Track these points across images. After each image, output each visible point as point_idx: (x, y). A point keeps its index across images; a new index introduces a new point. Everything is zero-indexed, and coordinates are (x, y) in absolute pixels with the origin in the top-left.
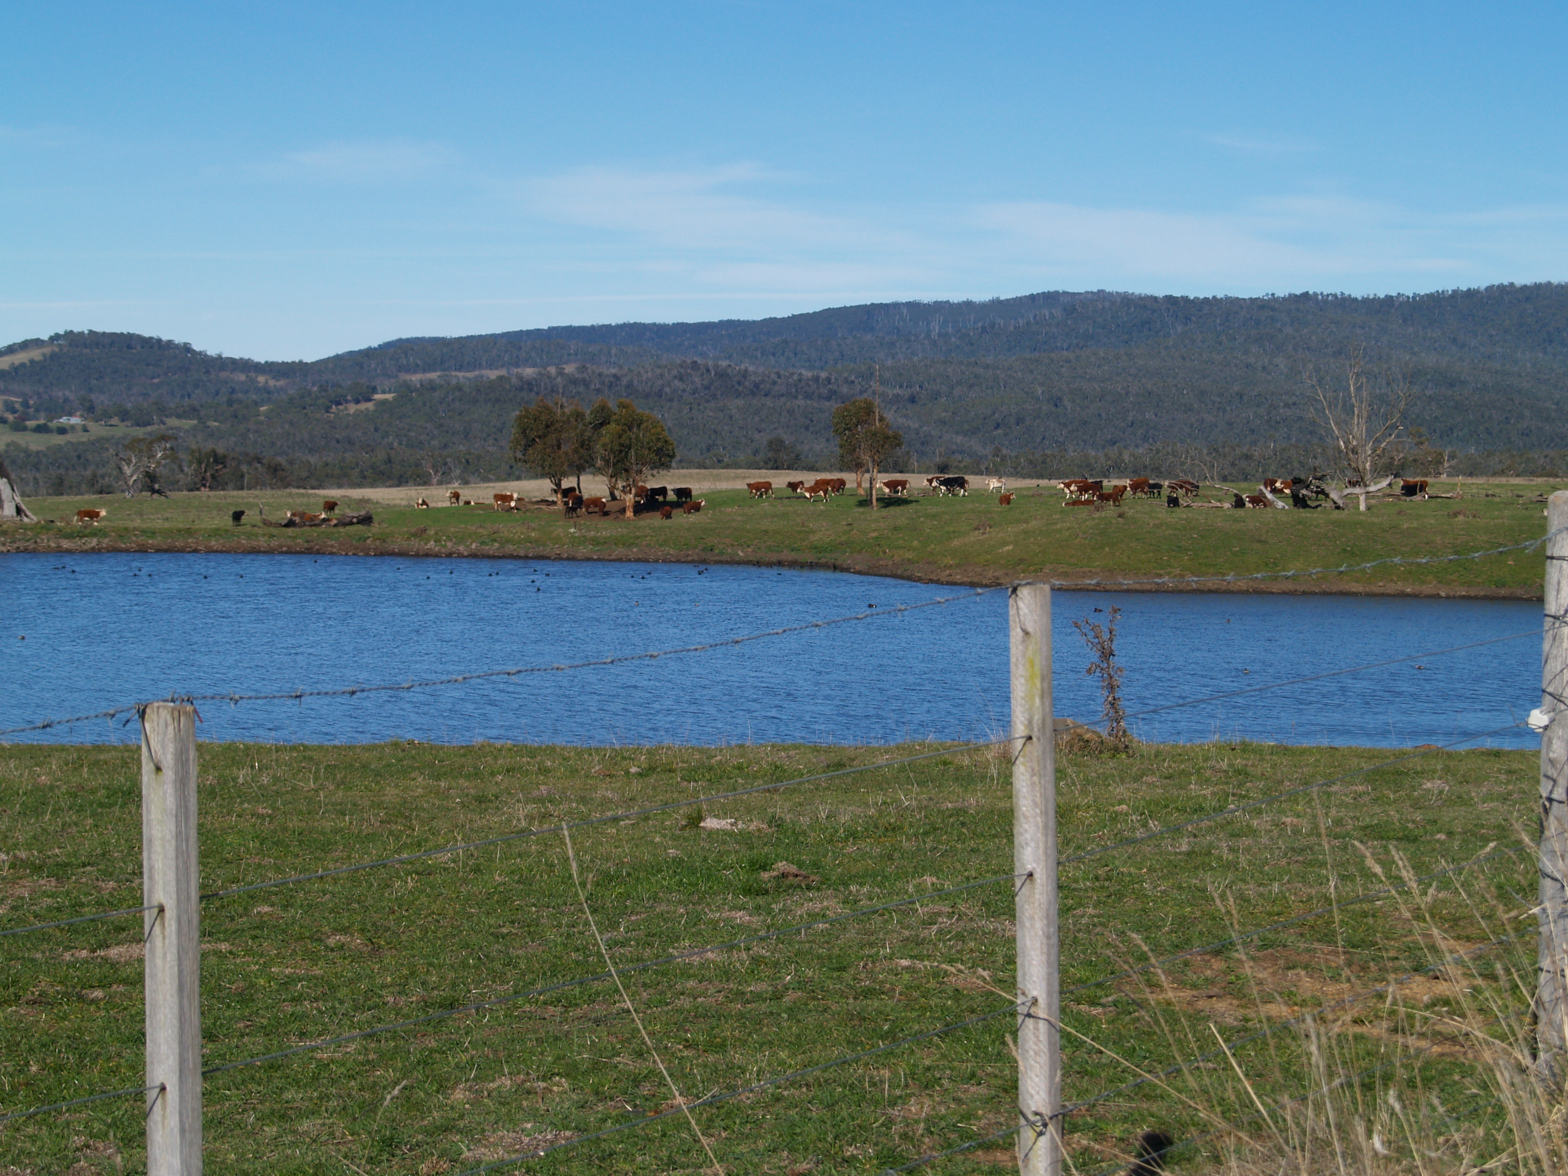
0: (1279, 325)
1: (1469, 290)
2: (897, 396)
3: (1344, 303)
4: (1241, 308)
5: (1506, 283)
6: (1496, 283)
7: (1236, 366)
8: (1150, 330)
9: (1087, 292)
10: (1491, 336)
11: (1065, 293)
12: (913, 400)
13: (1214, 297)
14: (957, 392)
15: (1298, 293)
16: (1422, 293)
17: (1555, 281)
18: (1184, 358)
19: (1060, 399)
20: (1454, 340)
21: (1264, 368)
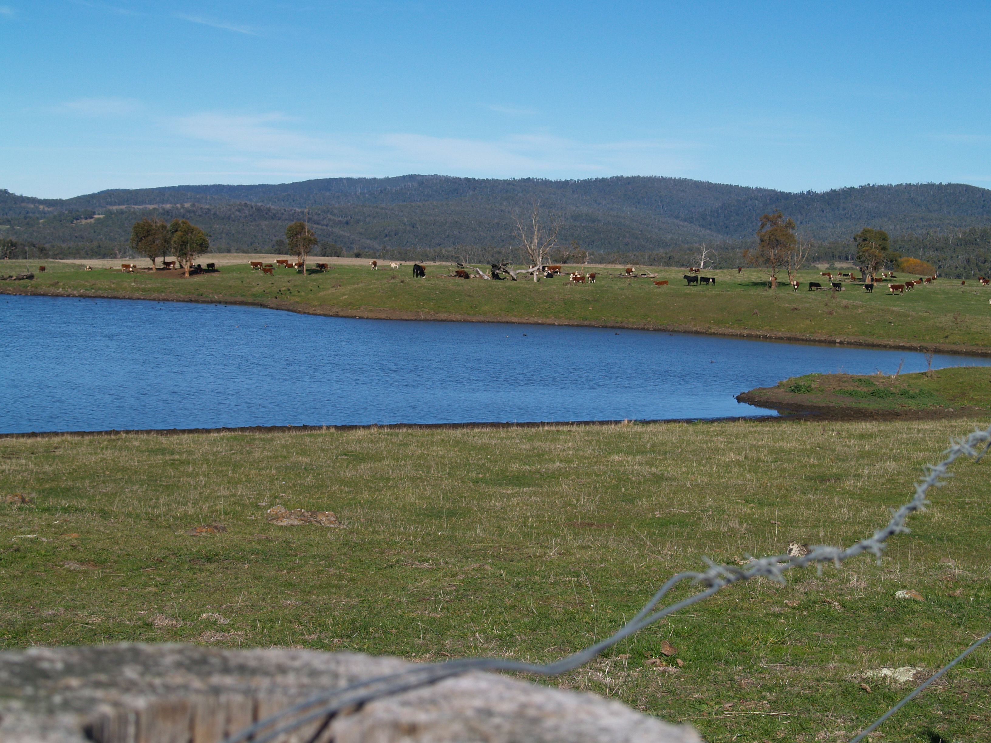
0: (516, 192)
1: (603, 178)
2: (340, 221)
3: (546, 183)
4: (499, 184)
5: (619, 176)
7: (496, 210)
8: (457, 193)
9: (429, 175)
10: (612, 200)
11: (419, 175)
12: (347, 223)
13: (487, 179)
14: (367, 220)
15: (525, 178)
16: (581, 179)
17: (641, 175)
18: (472, 207)
19: (415, 224)
20: (596, 201)
21: (509, 212)
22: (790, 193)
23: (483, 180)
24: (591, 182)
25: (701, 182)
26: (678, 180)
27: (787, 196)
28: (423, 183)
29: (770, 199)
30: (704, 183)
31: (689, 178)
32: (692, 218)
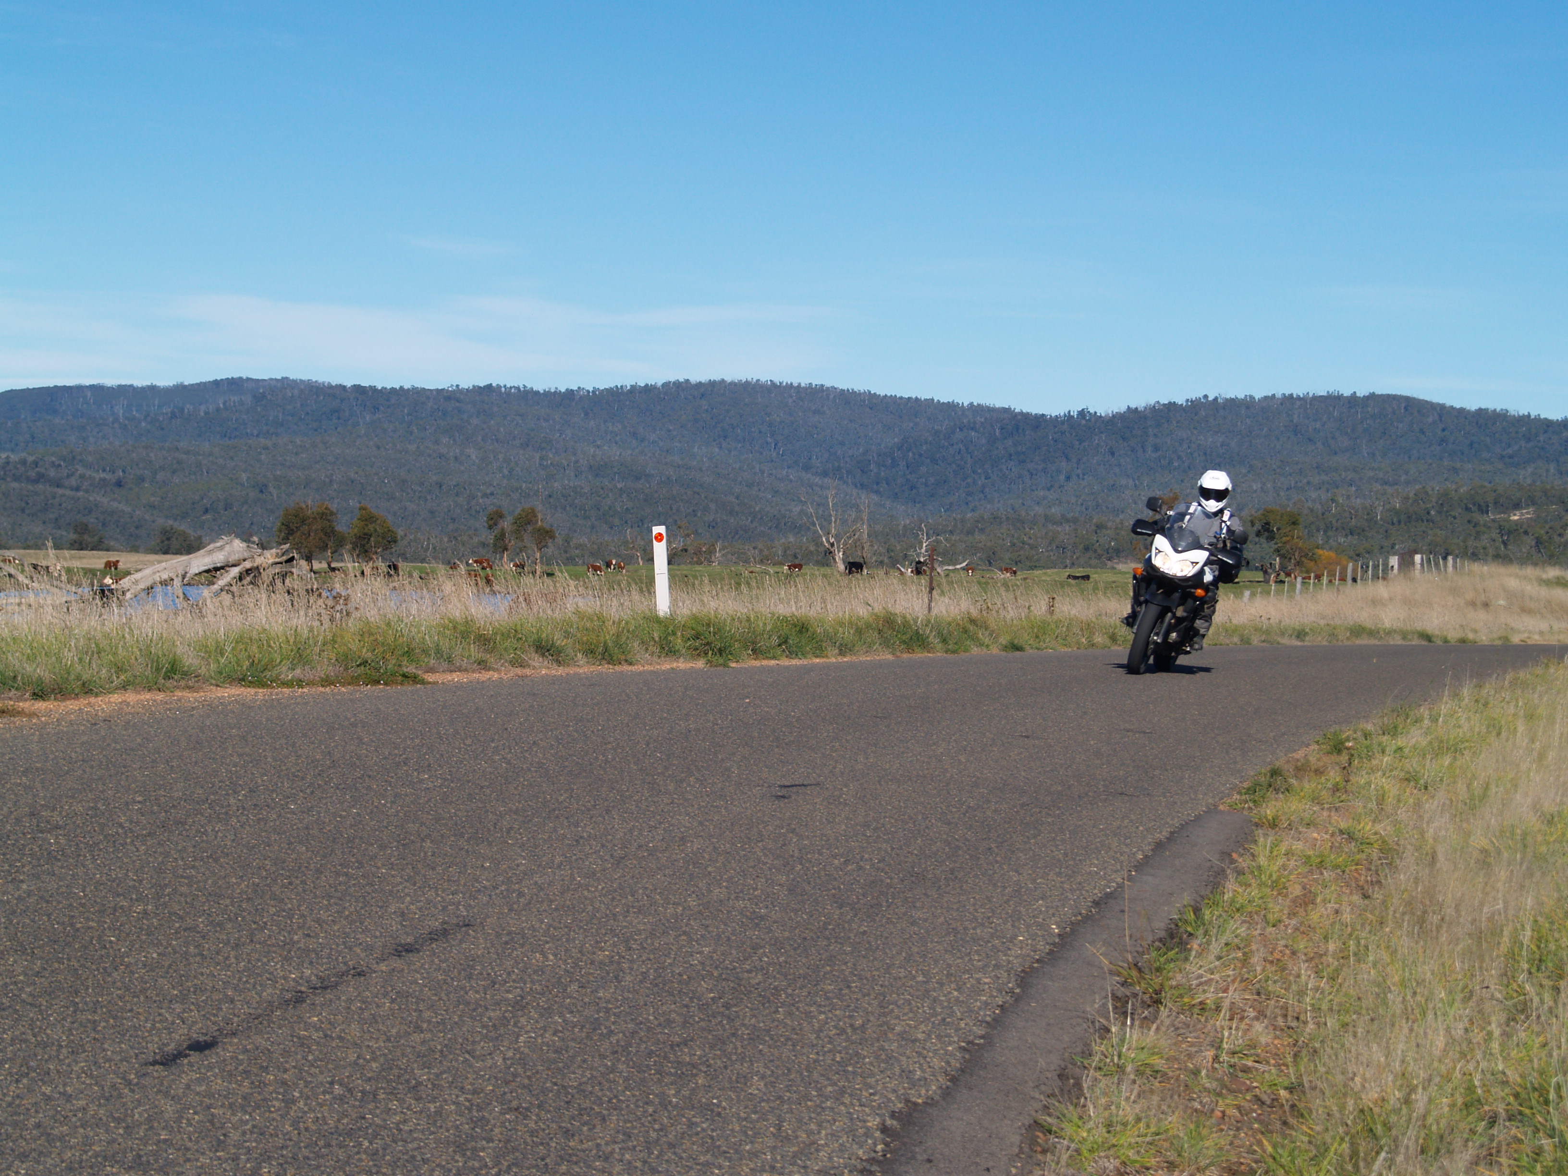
0: (465, 417)
1: (647, 385)
2: (104, 480)
3: (526, 396)
4: (428, 398)
5: (681, 380)
6: (672, 380)
7: (430, 456)
8: (339, 418)
9: (271, 379)
10: (669, 431)
11: (249, 380)
12: (119, 484)
13: (401, 387)
14: (160, 476)
15: (482, 385)
16: (602, 388)
17: (728, 379)
18: (378, 448)
19: (266, 486)
20: (634, 435)
21: (456, 458)
22: (1043, 415)
23: (393, 390)
24: (623, 393)
25: (854, 392)
26: (805, 389)
27: (1038, 422)
28: (263, 396)
29: (1002, 428)
30: (860, 394)
31: (828, 384)
32: (839, 469)
